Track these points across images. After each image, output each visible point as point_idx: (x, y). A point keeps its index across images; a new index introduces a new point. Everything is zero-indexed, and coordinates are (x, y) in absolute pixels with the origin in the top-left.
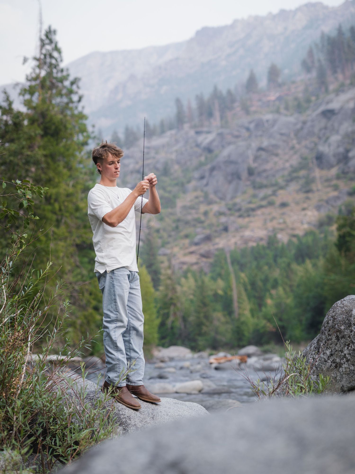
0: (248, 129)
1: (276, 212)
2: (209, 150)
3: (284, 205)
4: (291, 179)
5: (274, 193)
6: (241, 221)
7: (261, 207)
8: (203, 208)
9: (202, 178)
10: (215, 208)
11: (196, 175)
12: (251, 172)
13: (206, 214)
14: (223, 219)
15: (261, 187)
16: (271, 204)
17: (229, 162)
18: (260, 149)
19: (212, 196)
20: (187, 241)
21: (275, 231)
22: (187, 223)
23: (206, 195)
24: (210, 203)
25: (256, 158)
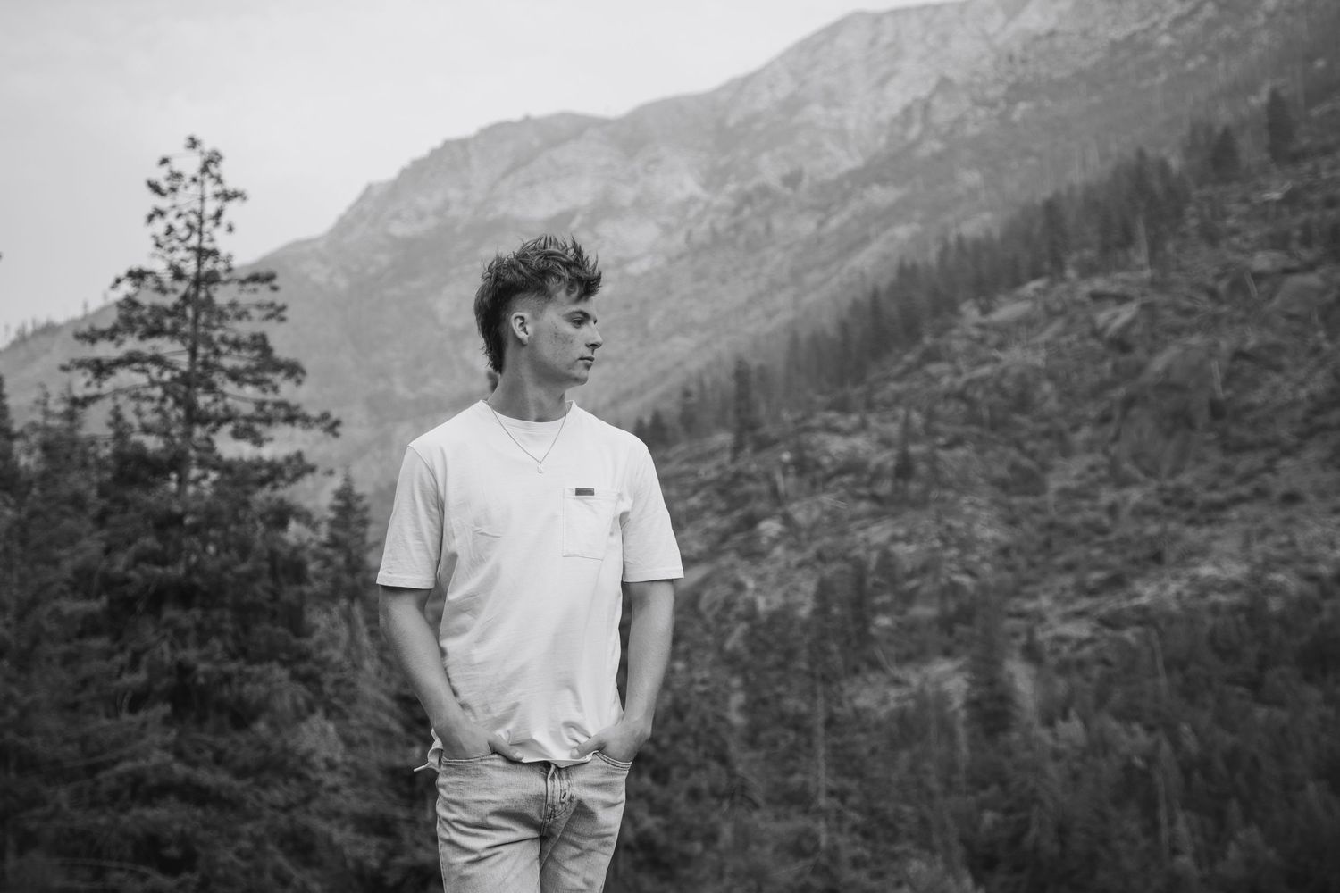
0: (1213, 294)
1: (1272, 517)
2: (1121, 344)
3: (1291, 498)
4: (1310, 432)
5: (1270, 467)
6: (1193, 535)
7: (1238, 500)
8: (1107, 496)
9: (1105, 419)
10: (1135, 495)
11: (1092, 411)
12: (1217, 410)
13: (1113, 510)
14: (1153, 529)
15: (1242, 448)
16: (1261, 494)
17: (1167, 386)
18: (1239, 355)
19: (1127, 466)
20: (1068, 580)
21: (1268, 564)
22: (1070, 532)
23: (1114, 466)
24: (1123, 482)
25: (1230, 378)
